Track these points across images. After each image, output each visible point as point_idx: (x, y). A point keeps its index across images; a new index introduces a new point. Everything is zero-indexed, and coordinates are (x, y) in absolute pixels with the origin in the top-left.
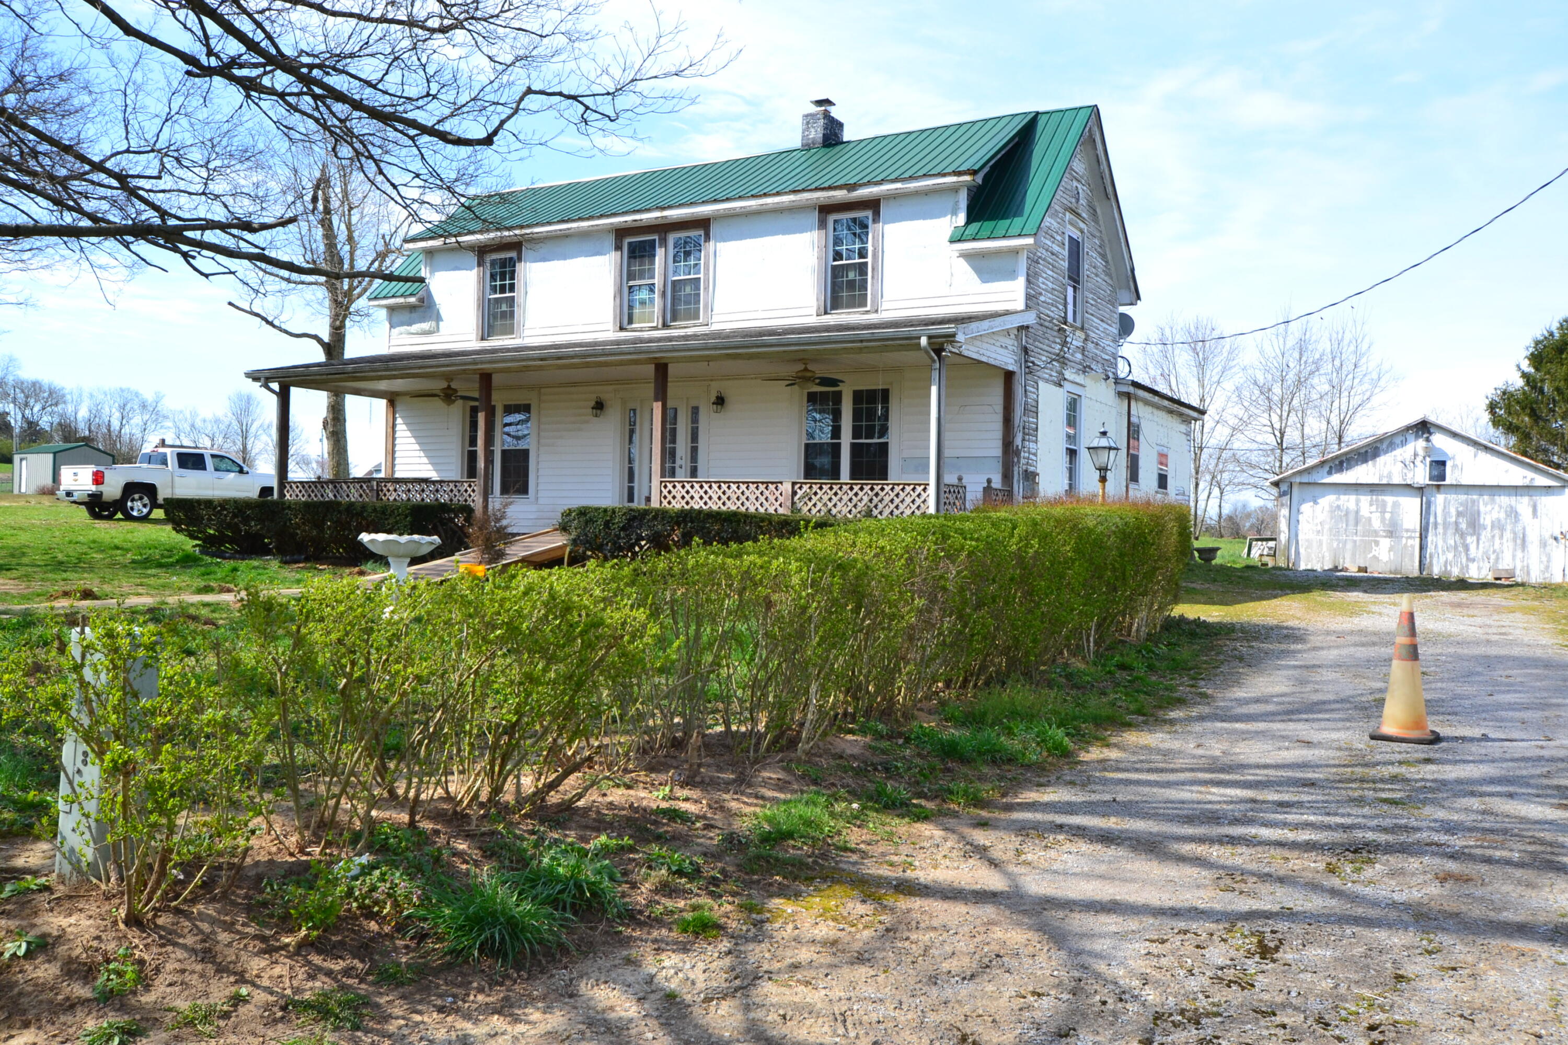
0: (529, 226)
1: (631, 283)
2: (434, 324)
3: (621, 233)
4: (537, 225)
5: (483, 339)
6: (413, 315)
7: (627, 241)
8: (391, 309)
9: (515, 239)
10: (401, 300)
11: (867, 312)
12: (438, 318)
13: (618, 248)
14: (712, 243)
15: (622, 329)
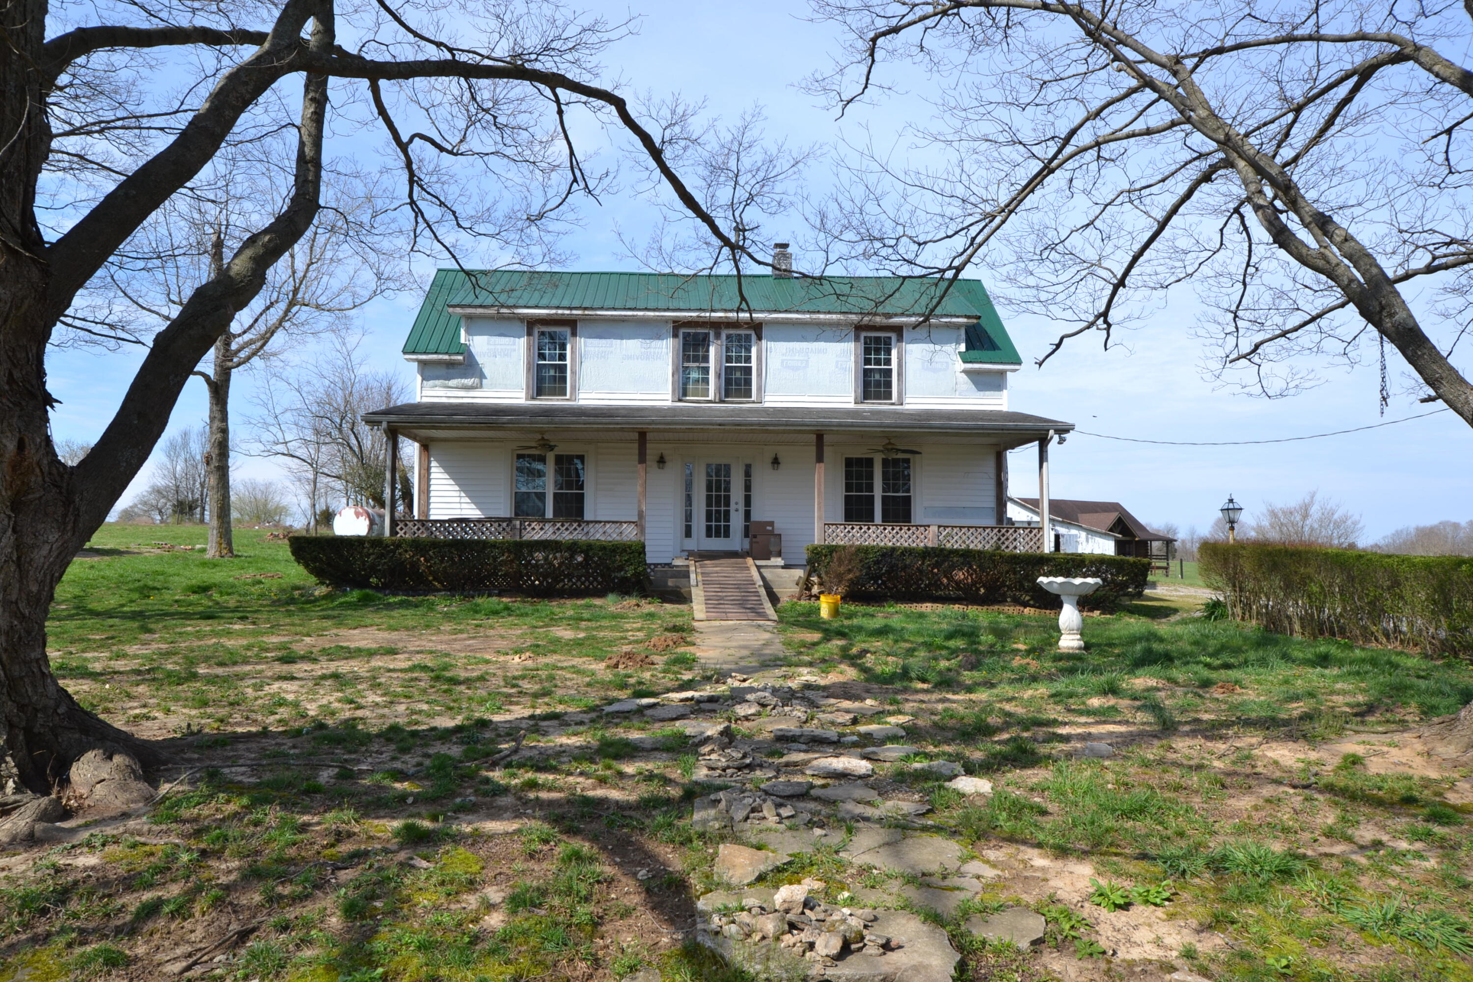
0: (592, 309)
1: (686, 365)
2: (477, 380)
3: (678, 325)
4: (602, 309)
5: (533, 398)
6: (451, 371)
7: (682, 331)
8: (423, 364)
9: (573, 318)
10: (446, 357)
11: (893, 404)
12: (482, 376)
13: (675, 336)
14: (764, 342)
15: (680, 400)
